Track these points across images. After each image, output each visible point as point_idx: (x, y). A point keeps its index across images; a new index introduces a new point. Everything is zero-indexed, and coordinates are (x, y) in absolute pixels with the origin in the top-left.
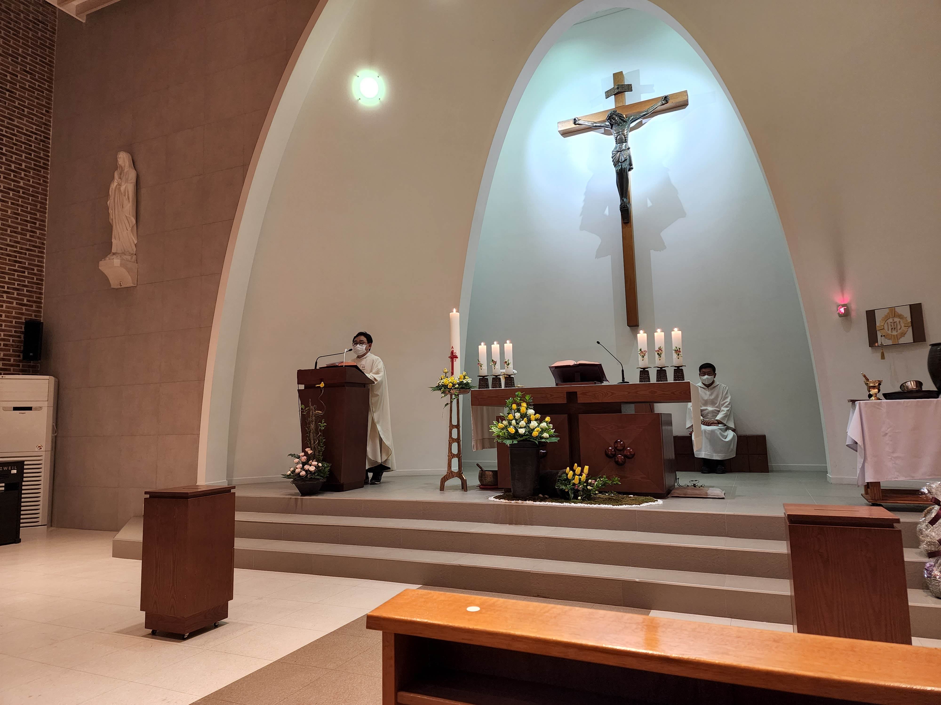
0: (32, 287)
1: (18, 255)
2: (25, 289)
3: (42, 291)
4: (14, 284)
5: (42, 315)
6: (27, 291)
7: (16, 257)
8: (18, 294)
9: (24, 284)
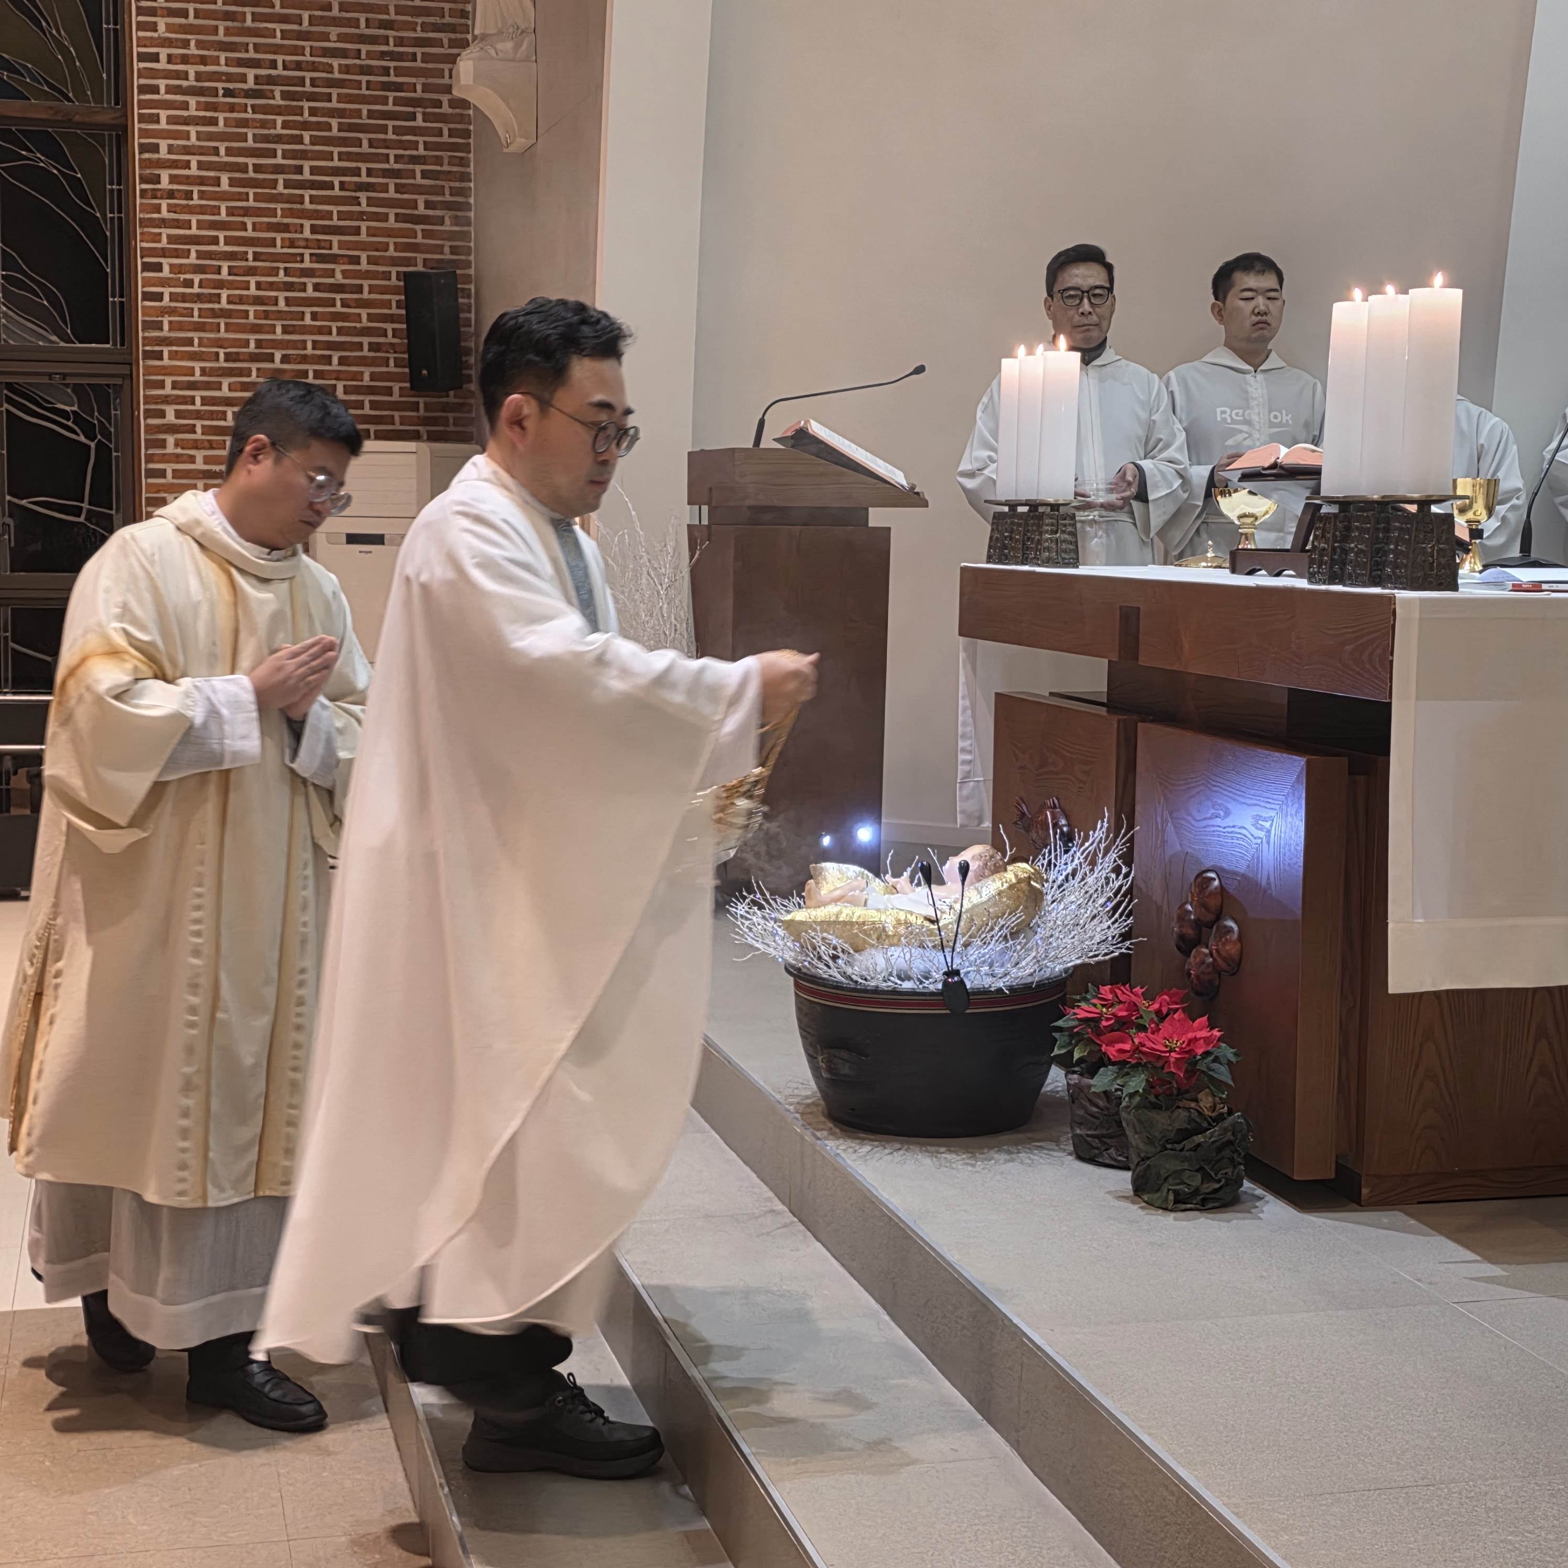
0: (438, 161)
1: (392, 64)
2: (418, 168)
3: (468, 170)
4: (386, 158)
5: (472, 244)
6: (425, 175)
7: (386, 71)
8: (399, 189)
9: (414, 153)
